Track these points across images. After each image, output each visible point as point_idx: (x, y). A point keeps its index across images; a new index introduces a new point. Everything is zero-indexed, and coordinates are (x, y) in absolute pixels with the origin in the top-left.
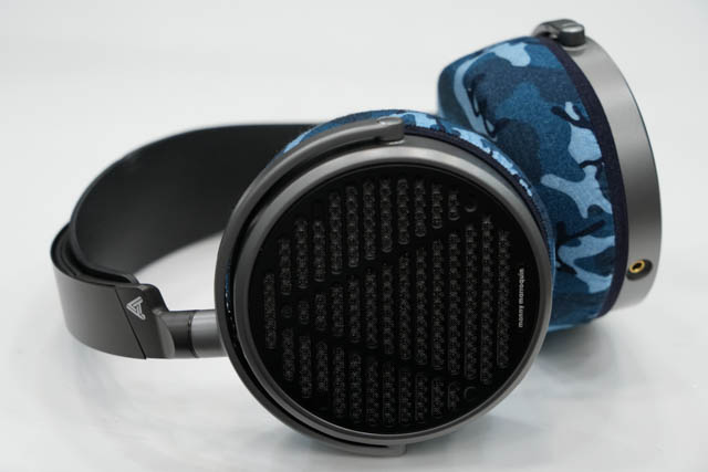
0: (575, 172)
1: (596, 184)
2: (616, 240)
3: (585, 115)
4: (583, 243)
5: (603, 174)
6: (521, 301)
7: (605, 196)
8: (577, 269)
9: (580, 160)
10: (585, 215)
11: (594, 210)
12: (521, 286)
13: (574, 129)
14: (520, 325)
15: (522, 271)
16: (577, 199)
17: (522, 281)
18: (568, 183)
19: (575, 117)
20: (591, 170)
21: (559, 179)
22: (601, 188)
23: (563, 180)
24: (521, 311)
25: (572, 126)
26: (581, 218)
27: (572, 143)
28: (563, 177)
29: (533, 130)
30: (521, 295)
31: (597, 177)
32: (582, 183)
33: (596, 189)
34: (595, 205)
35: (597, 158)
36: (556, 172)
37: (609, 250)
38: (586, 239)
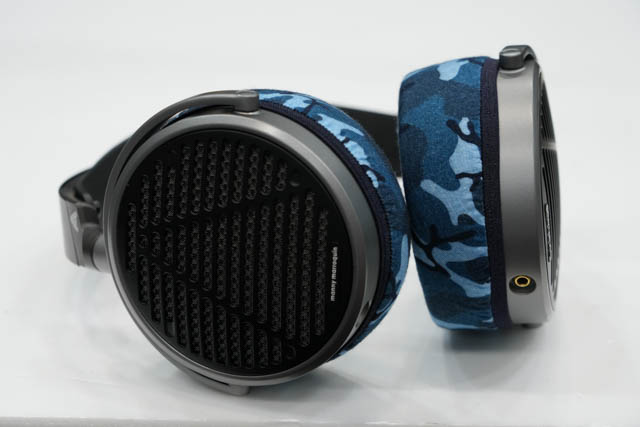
0: (452, 181)
1: (469, 195)
2: (489, 251)
3: (478, 131)
4: (453, 248)
5: (479, 187)
6: (333, 276)
7: (478, 208)
8: (450, 272)
9: (457, 170)
10: (455, 222)
11: (465, 219)
12: (335, 263)
13: (461, 142)
15: (335, 249)
16: (449, 206)
17: (335, 258)
18: (442, 190)
19: (466, 131)
20: (467, 182)
21: (435, 185)
22: (475, 200)
23: (439, 187)
25: (460, 139)
26: (452, 225)
27: (454, 154)
28: (440, 184)
29: (425, 139)
30: (334, 271)
31: (472, 190)
32: (455, 192)
33: (469, 200)
34: (466, 215)
35: (476, 172)
36: (434, 179)
37: (481, 259)
38: (456, 245)
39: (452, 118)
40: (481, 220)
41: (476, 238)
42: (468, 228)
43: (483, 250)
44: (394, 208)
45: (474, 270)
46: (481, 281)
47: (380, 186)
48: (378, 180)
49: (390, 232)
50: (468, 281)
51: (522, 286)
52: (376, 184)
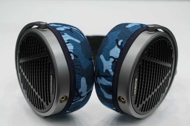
0: (108, 58)
1: (111, 64)
2: (112, 84)
3: (123, 45)
5: (115, 63)
7: (112, 69)
9: (111, 55)
19: (120, 44)
20: (112, 60)
22: (112, 66)
25: (116, 46)
27: (112, 50)
31: (113, 63)
33: (110, 65)
34: (108, 70)
35: (116, 58)
38: (103, 78)
39: (118, 39)
40: (112, 74)
41: (109, 78)
42: (107, 74)
43: (110, 83)
44: (79, 67)
46: (109, 93)
47: (74, 59)
48: (75, 57)
49: (75, 75)
50: (105, 92)
52: (73, 58)
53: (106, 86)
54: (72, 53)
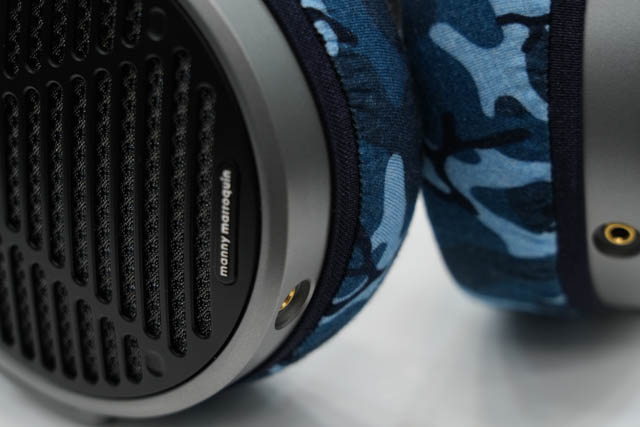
0: (488, 30)
1: (520, 60)
2: (554, 172)
4: (485, 161)
5: (541, 45)
6: (224, 228)
7: (535, 85)
8: (478, 206)
9: (500, 7)
10: (489, 110)
11: (507, 104)
12: (226, 202)
14: (223, 272)
15: (226, 174)
16: (479, 78)
17: (227, 193)
18: (469, 46)
20: (518, 33)
21: (456, 35)
22: (531, 70)
23: (463, 39)
24: (223, 246)
26: (482, 115)
28: (464, 33)
30: (225, 217)
31: (527, 48)
32: (494, 51)
33: (518, 68)
34: (510, 98)
35: (537, 14)
36: (454, 23)
37: (538, 185)
38: (491, 157)
40: (540, 110)
41: (528, 144)
42: (513, 124)
43: (541, 170)
44: (370, 100)
45: (523, 206)
46: (537, 228)
47: (341, 54)
48: (340, 40)
49: (358, 146)
50: (511, 226)
51: (619, 241)
52: (332, 48)
53: (515, 190)
54: (319, 15)
